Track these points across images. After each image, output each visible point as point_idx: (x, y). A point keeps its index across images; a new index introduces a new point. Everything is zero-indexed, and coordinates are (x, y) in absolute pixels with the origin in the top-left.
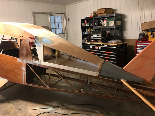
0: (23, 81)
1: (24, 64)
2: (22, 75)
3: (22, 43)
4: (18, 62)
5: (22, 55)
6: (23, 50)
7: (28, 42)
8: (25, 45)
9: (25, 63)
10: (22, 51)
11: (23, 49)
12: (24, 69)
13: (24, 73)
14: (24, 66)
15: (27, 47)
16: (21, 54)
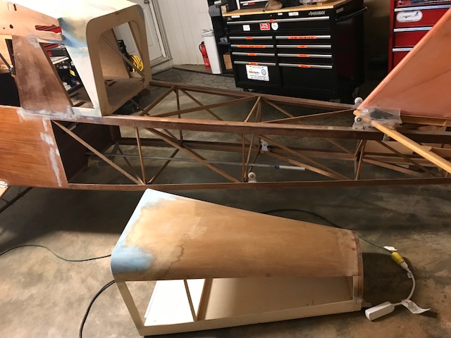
0: (58, 178)
1: (45, 123)
2: (50, 162)
3: (17, 54)
4: (21, 122)
5: (30, 95)
6: (26, 77)
7: (39, 46)
8: (31, 59)
9: (47, 121)
10: (24, 81)
11: (25, 72)
12: (50, 140)
13: (54, 154)
14: (46, 129)
15: (38, 65)
16: (25, 93)
